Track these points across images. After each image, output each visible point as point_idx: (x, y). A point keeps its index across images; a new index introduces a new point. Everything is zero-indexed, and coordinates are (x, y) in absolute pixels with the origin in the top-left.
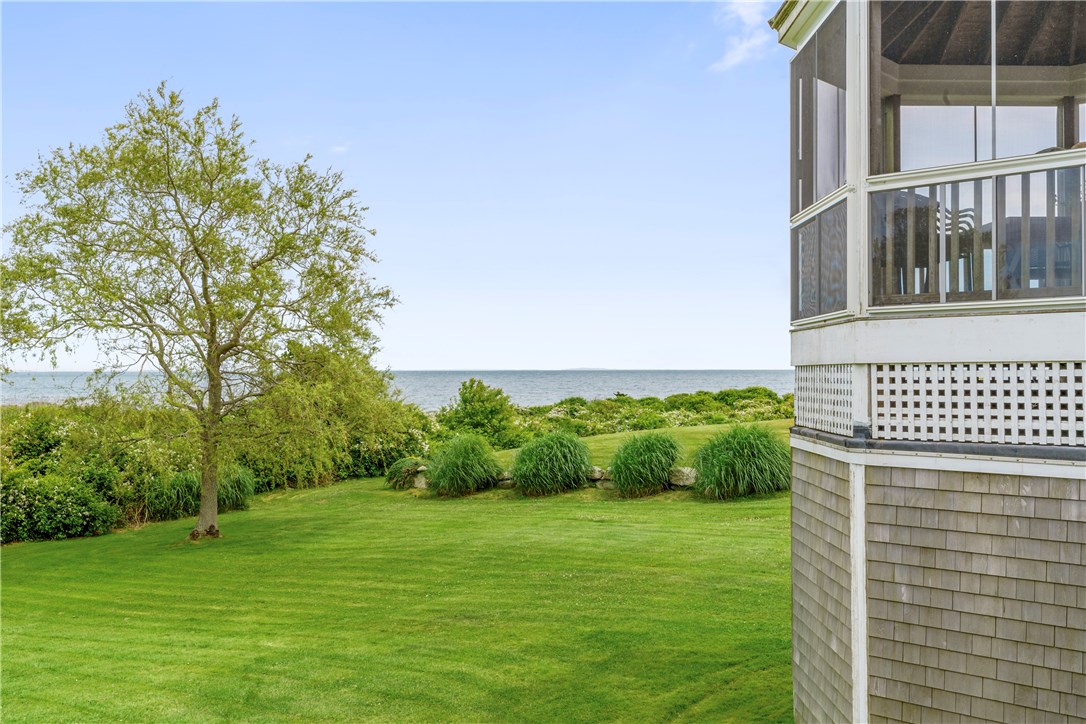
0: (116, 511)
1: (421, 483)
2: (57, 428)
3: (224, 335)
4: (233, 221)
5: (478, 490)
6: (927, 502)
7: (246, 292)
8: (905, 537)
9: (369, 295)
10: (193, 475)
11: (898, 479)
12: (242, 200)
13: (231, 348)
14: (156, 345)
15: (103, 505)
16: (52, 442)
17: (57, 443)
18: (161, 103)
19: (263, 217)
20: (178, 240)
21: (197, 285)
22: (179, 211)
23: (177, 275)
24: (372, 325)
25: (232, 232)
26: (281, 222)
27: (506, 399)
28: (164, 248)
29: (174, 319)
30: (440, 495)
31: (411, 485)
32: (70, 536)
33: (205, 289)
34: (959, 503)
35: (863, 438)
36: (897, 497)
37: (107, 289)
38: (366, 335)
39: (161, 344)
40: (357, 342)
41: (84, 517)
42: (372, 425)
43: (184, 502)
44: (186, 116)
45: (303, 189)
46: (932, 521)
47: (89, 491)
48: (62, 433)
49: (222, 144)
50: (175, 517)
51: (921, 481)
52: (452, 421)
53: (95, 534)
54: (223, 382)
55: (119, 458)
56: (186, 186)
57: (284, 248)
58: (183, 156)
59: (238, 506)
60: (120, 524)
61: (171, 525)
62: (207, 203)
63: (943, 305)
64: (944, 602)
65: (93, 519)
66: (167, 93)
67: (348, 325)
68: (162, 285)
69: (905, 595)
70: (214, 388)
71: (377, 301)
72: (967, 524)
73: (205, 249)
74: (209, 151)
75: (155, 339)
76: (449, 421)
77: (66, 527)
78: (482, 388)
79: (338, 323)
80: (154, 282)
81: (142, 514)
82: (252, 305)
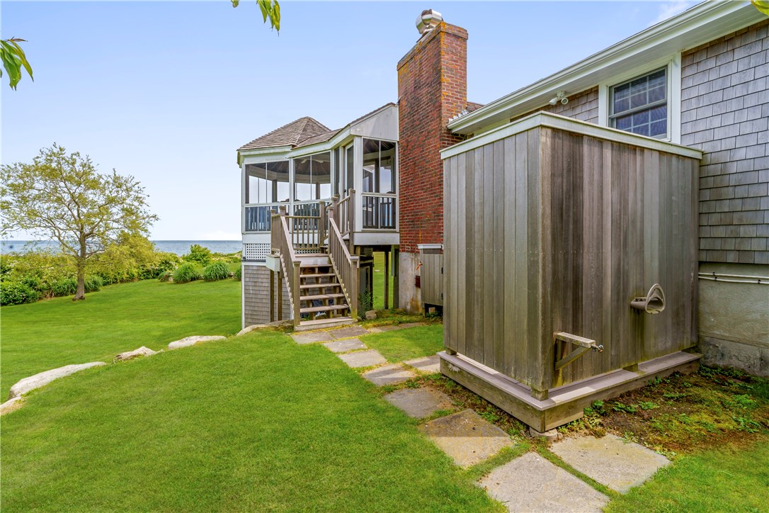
0: (39, 294)
1: (171, 280)
2: (9, 264)
3: (87, 230)
4: (90, 192)
5: (192, 280)
6: (255, 272)
7: (95, 216)
8: (251, 280)
9: (148, 216)
10: (75, 279)
11: (250, 268)
12: (94, 185)
13: (91, 234)
14: (57, 234)
15: (33, 291)
16: (7, 269)
17: (9, 270)
18: (56, 150)
19: (103, 190)
20: (67, 197)
21: (75, 213)
22: (66, 187)
23: (66, 209)
24: (149, 227)
25: (90, 195)
26: (110, 192)
27: (209, 251)
28: (60, 200)
29: (65, 224)
30: (177, 283)
31: (168, 280)
32: (16, 304)
33: (79, 214)
34: (260, 272)
35: (245, 260)
36: (250, 272)
37: (33, 214)
38: (146, 231)
39: (59, 233)
40: (142, 233)
41: (23, 297)
42: (147, 260)
43: (72, 289)
44: (67, 154)
45: (118, 182)
46: (256, 276)
47: (26, 287)
48: (12, 265)
49: (84, 166)
50: (66, 295)
51: (254, 268)
52: (188, 259)
53: (28, 302)
54: (87, 247)
55: (40, 274)
56: (70, 179)
57: (111, 201)
58: (66, 168)
59: (95, 290)
60: (40, 298)
61: (64, 298)
62: (79, 185)
63: (258, 232)
64: (258, 292)
65: (28, 297)
66: (57, 146)
67: (139, 228)
68: (59, 212)
69: (251, 292)
70: (83, 248)
71: (151, 219)
72: (262, 276)
73: (78, 201)
74: (78, 167)
75: (56, 231)
76: (187, 258)
77: (14, 300)
78: (199, 247)
79: (134, 226)
80: (56, 211)
81: (51, 294)
82: (98, 220)
